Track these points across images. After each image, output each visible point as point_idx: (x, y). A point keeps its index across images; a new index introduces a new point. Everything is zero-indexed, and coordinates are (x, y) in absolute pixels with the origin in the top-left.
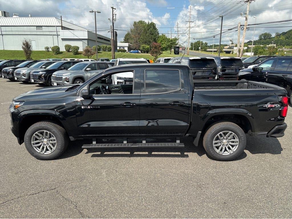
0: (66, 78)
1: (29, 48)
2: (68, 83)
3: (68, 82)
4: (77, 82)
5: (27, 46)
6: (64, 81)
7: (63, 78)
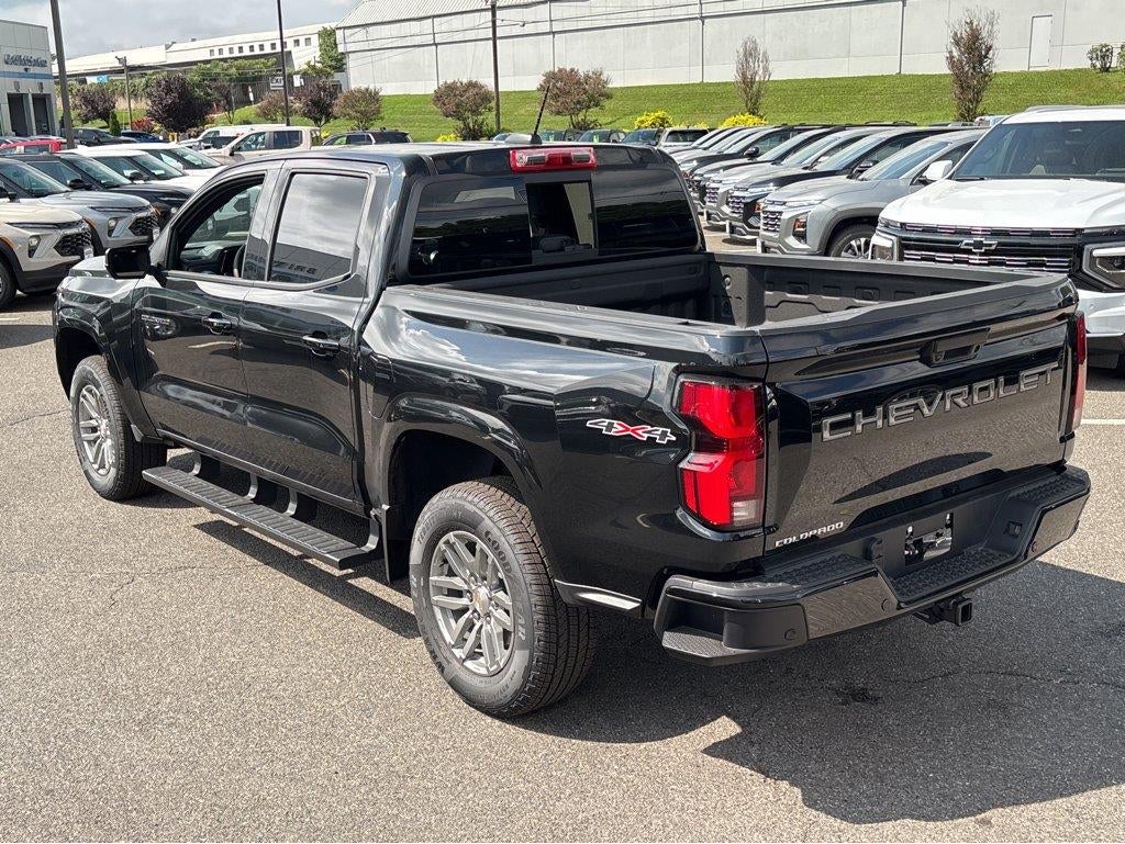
0: (796, 219)
1: (981, 59)
2: (802, 246)
3: (801, 237)
4: (853, 243)
5: (973, 49)
6: (787, 235)
7: (785, 216)
